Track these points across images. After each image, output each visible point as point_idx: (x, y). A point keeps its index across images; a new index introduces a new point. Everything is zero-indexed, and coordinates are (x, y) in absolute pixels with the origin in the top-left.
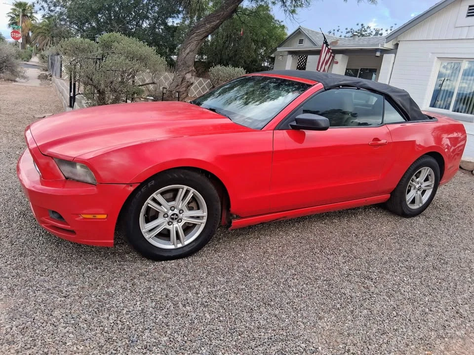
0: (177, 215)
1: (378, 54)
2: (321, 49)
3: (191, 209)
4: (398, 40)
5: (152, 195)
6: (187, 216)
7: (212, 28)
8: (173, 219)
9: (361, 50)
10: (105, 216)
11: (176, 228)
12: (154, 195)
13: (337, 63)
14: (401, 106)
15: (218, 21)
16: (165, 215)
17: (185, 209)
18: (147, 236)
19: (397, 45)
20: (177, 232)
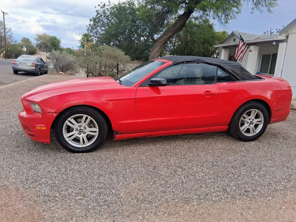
0: (82, 130)
1: (274, 43)
2: (238, 43)
3: (90, 127)
4: (288, 33)
5: (68, 119)
6: (88, 131)
7: (168, 37)
8: (80, 132)
9: (266, 42)
10: (45, 128)
11: (82, 137)
12: (69, 119)
13: (251, 51)
14: (231, 71)
15: (171, 34)
16: (77, 130)
17: (87, 127)
18: (67, 139)
19: (288, 36)
20: (83, 139)
